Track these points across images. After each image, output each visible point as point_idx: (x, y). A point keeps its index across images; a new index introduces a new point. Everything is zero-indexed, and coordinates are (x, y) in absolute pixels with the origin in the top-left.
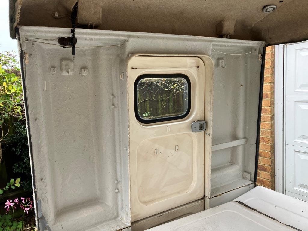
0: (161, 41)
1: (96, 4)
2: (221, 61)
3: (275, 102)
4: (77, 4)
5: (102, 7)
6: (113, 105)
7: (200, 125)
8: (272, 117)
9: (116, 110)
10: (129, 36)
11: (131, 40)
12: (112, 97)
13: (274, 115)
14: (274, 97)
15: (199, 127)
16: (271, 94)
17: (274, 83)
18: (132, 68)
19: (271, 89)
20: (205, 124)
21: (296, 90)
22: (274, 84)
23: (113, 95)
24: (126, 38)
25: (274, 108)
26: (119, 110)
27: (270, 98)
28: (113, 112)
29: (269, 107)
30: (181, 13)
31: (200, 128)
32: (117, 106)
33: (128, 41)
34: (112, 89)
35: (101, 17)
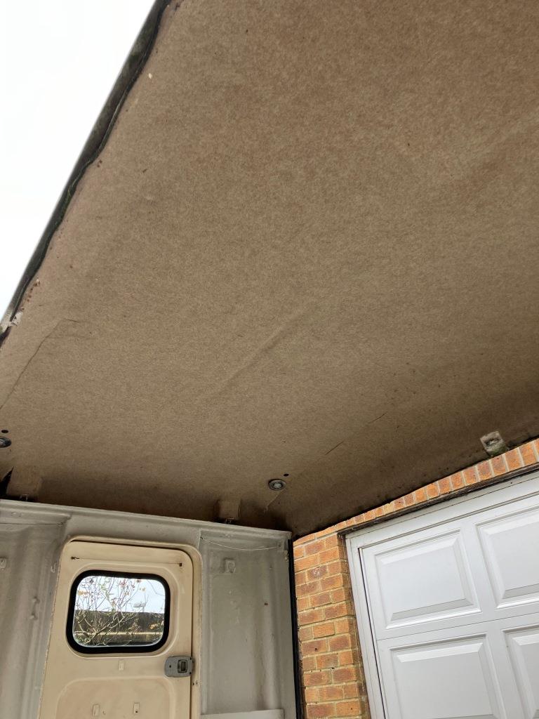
0: (117, 521)
1: (35, 473)
2: (228, 562)
3: (363, 656)
4: (10, 473)
5: (42, 478)
6: (33, 614)
7: (180, 663)
8: (360, 687)
9: (36, 623)
10: (72, 513)
11: (74, 518)
12: (34, 601)
13: (365, 684)
14: (359, 645)
15: (178, 667)
16: (352, 637)
17: (354, 616)
18: (73, 558)
19: (350, 627)
20: (189, 663)
21: (388, 628)
22: (356, 618)
23: (36, 597)
24: (68, 515)
25: (362, 667)
26: (40, 623)
27: (350, 646)
28: (31, 626)
29: (352, 666)
30: (156, 488)
31: (180, 670)
32: (38, 616)
33: (69, 519)
34: (37, 589)
35: (38, 489)
